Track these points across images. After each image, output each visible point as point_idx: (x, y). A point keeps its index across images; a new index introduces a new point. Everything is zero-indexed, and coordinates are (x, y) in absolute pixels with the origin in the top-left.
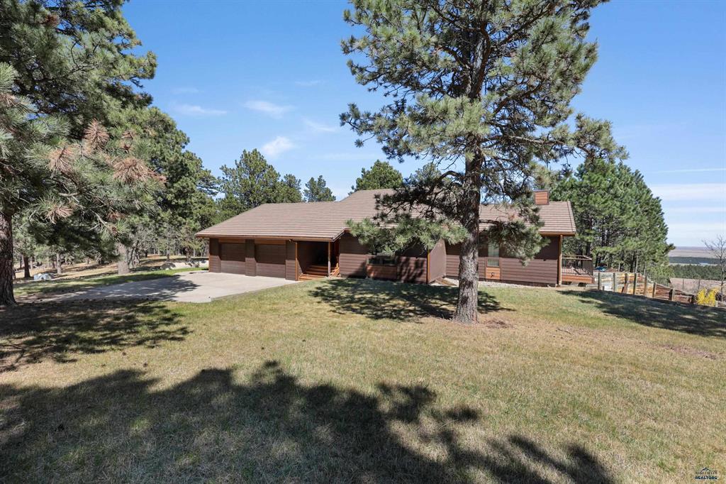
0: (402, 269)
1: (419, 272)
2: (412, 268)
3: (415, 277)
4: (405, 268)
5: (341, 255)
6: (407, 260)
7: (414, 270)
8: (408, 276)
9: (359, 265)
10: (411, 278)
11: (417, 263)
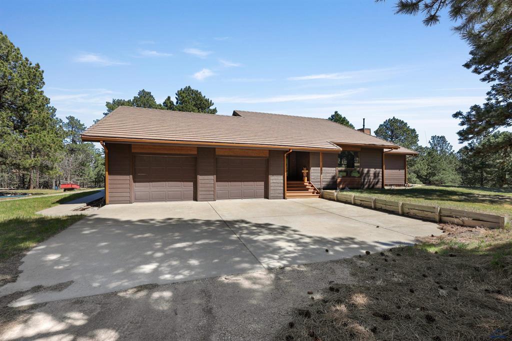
0: (364, 179)
1: (377, 180)
2: (372, 178)
3: (374, 185)
4: (367, 178)
5: (312, 168)
6: (368, 171)
7: (373, 179)
8: (369, 185)
9: (330, 177)
10: (371, 186)
11: (375, 174)
